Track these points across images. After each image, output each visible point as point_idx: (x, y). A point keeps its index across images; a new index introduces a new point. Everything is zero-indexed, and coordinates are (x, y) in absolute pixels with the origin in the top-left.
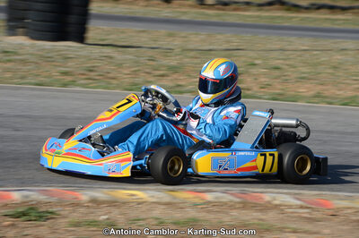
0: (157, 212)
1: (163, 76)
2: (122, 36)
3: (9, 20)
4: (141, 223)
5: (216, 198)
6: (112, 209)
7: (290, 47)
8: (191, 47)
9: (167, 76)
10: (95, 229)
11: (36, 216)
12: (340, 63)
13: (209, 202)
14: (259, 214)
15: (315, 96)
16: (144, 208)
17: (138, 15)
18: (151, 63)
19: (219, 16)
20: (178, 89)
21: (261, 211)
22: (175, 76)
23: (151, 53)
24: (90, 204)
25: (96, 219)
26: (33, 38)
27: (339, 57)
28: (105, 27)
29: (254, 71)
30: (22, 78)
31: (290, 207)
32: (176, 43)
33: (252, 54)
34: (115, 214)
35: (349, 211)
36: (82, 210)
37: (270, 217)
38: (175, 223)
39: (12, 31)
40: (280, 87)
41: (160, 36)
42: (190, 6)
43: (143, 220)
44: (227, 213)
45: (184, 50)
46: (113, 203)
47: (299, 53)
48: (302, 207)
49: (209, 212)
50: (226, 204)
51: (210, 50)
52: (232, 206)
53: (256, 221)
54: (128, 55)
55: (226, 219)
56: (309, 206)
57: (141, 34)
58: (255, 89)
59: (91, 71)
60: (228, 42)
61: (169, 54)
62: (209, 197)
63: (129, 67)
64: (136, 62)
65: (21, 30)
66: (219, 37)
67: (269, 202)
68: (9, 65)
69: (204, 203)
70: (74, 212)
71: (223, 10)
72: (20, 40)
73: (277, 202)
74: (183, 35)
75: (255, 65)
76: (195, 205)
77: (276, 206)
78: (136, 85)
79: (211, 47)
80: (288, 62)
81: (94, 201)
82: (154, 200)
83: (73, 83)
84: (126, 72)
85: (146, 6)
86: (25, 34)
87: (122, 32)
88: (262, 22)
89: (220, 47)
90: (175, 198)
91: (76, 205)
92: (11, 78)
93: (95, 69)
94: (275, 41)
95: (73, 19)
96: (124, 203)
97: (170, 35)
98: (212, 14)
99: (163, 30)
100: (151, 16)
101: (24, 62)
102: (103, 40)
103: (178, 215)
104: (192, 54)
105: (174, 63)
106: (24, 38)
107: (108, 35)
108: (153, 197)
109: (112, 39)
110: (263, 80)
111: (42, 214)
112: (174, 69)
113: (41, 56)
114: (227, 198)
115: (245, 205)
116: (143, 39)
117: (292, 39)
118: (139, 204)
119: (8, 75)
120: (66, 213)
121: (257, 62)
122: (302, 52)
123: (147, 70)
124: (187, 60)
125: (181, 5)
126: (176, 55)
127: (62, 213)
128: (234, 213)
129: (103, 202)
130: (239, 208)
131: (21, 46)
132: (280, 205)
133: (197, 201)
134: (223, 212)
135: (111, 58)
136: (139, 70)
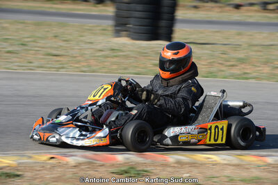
0: (228, 172)
1: (233, 66)
3: (116, 26)
4: (215, 180)
5: (275, 161)
6: (193, 169)
8: (255, 43)
9: (237, 66)
11: (135, 174)
13: (270, 165)
16: (218, 168)
17: (214, 19)
18: (224, 56)
20: (244, 76)
22: (243, 66)
24: (176, 165)
26: (133, 39)
30: (125, 69)
32: (244, 40)
34: (195, 173)
36: (169, 169)
38: (242, 181)
39: (118, 33)
41: (231, 35)
42: (256, 11)
43: (217, 177)
45: (250, 46)
46: (193, 165)
49: (269, 172)
51: (272, 45)
57: (216, 34)
61: (238, 49)
62: (270, 160)
63: (206, 60)
64: (212, 56)
65: (125, 33)
68: (115, 60)
69: (266, 166)
70: (164, 170)
72: (124, 41)
74: (249, 34)
78: (211, 73)
79: (272, 43)
81: (179, 162)
82: (225, 162)
84: (203, 63)
85: (221, 12)
86: (128, 36)
87: (202, 33)
90: (242, 161)
91: (166, 165)
92: (117, 69)
95: (163, 23)
96: (201, 164)
97: (239, 34)
99: (233, 30)
100: (225, 19)
101: (127, 57)
103: (245, 174)
104: (256, 48)
105: (241, 55)
106: (127, 38)
108: (224, 160)
109: (193, 38)
111: (139, 172)
112: (241, 61)
113: (140, 53)
116: (217, 38)
118: (213, 165)
119: (114, 67)
120: (158, 171)
123: (220, 62)
124: (253, 53)
127: (154, 171)
129: (186, 164)
131: (124, 45)
136: (214, 62)
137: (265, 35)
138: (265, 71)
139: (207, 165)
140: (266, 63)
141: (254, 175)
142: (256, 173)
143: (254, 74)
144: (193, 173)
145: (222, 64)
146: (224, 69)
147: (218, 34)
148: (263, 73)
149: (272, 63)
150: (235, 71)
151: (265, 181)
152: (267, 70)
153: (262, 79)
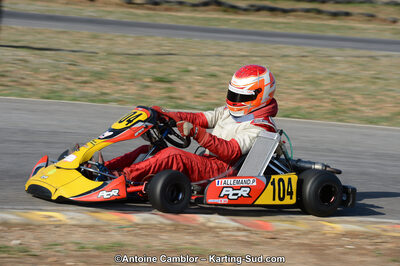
0: (78, 236)
1: (85, 82)
2: (40, 36)
4: (59, 248)
5: (145, 220)
6: (25, 232)
7: (227, 53)
8: (117, 50)
9: (91, 83)
10: (5, 255)
12: (282, 71)
13: (138, 224)
14: (191, 237)
16: (62, 231)
17: (57, 14)
18: (72, 68)
19: (148, 16)
20: (102, 98)
21: (194, 234)
22: (99, 83)
23: (72, 57)
25: (6, 244)
27: (281, 64)
28: (20, 27)
29: (188, 78)
31: (226, 229)
32: (101, 46)
33: (186, 60)
34: (29, 239)
35: (291, 234)
37: (204, 241)
38: (97, 249)
40: (215, 96)
41: (83, 37)
42: (117, 4)
43: (61, 244)
44: (156, 237)
45: (109, 54)
46: (27, 226)
47: (237, 59)
48: (239, 230)
49: (136, 235)
50: (155, 226)
51: (140, 54)
52: (161, 229)
53: (188, 246)
54: (47, 59)
55: (155, 243)
56: (246, 228)
57: (61, 36)
58: (189, 97)
59: (3, 76)
60: (159, 45)
61: (92, 59)
62: (137, 219)
63: (48, 72)
66: (149, 40)
67: (203, 224)
69: (131, 226)
71: (154, 10)
73: (211, 224)
74: (108, 37)
75: (188, 71)
76: (121, 228)
77: (211, 229)
78: (54, 92)
79: (140, 51)
80: (225, 69)
81: (5, 224)
82: (74, 223)
84: (43, 77)
85: (67, 4)
87: (39, 33)
88: (196, 25)
89: (150, 52)
90: (98, 220)
93: (8, 74)
94: (210, 46)
96: (39, 226)
97: (94, 37)
98: (141, 14)
99: (85, 31)
100: (72, 15)
102: (17, 41)
103: (101, 239)
104: (119, 58)
105: (98, 68)
107: (23, 35)
108: (72, 219)
109: (27, 40)
110: (198, 88)
112: (99, 76)
114: (156, 220)
115: (176, 228)
116: (64, 41)
117: (230, 43)
118: (57, 226)
121: (191, 68)
122: (241, 59)
123: (68, 76)
124: (114, 65)
125: (106, 4)
126: (101, 59)
128: (165, 236)
130: (170, 231)
132: (216, 227)
133: (123, 223)
134: (152, 236)
135: (25, 61)
136: (58, 76)
137: (130, 40)
138: (130, 91)
139: (48, 227)
140: (132, 80)
141: (114, 240)
142: (117, 237)
143: (116, 96)
144: (26, 239)
145: (69, 79)
146: (72, 86)
147: (65, 36)
148: (128, 94)
149: (140, 80)
150: (89, 90)
151: (130, 248)
152: (133, 89)
153: (128, 103)
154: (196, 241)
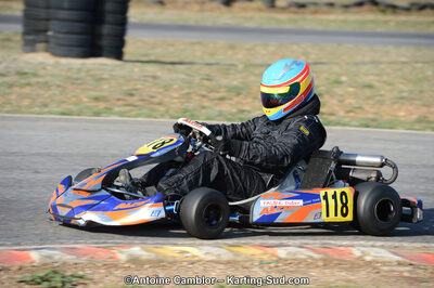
1: (222, 99)
2: (171, 49)
3: (26, 33)
5: (289, 253)
7: (385, 59)
8: (257, 61)
9: (231, 99)
13: (280, 260)
14: (343, 274)
15: (419, 121)
17: (192, 23)
18: (206, 83)
19: (293, 21)
20: (241, 116)
23: (207, 70)
26: (55, 54)
28: (146, 39)
29: (338, 90)
30: (46, 105)
31: (384, 263)
32: (240, 56)
33: (336, 69)
37: (361, 277)
39: (30, 46)
40: (373, 110)
42: (259, 10)
45: (248, 66)
46: (159, 263)
47: (397, 66)
48: (400, 264)
50: (300, 262)
52: (311, 264)
57: (195, 47)
58: (342, 113)
59: (132, 95)
61: (231, 72)
62: (282, 253)
65: (41, 45)
66: (295, 47)
67: (360, 259)
68: (27, 90)
70: (110, 274)
71: (298, 13)
72: (41, 58)
73: (368, 258)
74: (248, 46)
75: (339, 82)
76: (262, 264)
77: (371, 262)
78: (187, 111)
80: (382, 79)
81: (134, 260)
82: (214, 258)
83: (108, 110)
84: (176, 95)
85: (200, 11)
86: (47, 50)
87: (172, 45)
88: (347, 28)
90: (236, 254)
91: (113, 266)
92: (30, 107)
93: (134, 92)
94: (365, 52)
95: (106, 29)
96: (172, 263)
97: (232, 47)
98: (284, 19)
99: (222, 41)
100: (209, 23)
101: (47, 85)
102: (146, 55)
105: (236, 82)
106: (47, 55)
107: (153, 49)
108: (207, 253)
109: (158, 53)
110: (353, 101)
112: (237, 91)
113: (68, 78)
114: (304, 254)
115: (327, 263)
116: (198, 53)
117: (390, 48)
118: (192, 263)
119: (26, 102)
120: (99, 276)
121: (344, 79)
122: (402, 66)
123: (202, 93)
124: (253, 78)
126: (241, 72)
127: (94, 277)
129: (149, 261)
130: (320, 266)
131: (42, 65)
132: (374, 262)
133: (265, 258)
135: (154, 77)
136: (191, 93)
137: (272, 48)
139: (183, 264)
145: (204, 96)
146: (207, 104)
147: (199, 48)
154: (352, 278)
